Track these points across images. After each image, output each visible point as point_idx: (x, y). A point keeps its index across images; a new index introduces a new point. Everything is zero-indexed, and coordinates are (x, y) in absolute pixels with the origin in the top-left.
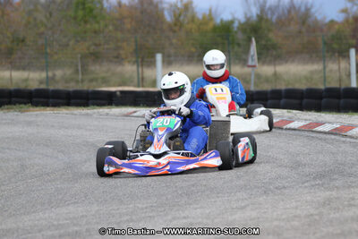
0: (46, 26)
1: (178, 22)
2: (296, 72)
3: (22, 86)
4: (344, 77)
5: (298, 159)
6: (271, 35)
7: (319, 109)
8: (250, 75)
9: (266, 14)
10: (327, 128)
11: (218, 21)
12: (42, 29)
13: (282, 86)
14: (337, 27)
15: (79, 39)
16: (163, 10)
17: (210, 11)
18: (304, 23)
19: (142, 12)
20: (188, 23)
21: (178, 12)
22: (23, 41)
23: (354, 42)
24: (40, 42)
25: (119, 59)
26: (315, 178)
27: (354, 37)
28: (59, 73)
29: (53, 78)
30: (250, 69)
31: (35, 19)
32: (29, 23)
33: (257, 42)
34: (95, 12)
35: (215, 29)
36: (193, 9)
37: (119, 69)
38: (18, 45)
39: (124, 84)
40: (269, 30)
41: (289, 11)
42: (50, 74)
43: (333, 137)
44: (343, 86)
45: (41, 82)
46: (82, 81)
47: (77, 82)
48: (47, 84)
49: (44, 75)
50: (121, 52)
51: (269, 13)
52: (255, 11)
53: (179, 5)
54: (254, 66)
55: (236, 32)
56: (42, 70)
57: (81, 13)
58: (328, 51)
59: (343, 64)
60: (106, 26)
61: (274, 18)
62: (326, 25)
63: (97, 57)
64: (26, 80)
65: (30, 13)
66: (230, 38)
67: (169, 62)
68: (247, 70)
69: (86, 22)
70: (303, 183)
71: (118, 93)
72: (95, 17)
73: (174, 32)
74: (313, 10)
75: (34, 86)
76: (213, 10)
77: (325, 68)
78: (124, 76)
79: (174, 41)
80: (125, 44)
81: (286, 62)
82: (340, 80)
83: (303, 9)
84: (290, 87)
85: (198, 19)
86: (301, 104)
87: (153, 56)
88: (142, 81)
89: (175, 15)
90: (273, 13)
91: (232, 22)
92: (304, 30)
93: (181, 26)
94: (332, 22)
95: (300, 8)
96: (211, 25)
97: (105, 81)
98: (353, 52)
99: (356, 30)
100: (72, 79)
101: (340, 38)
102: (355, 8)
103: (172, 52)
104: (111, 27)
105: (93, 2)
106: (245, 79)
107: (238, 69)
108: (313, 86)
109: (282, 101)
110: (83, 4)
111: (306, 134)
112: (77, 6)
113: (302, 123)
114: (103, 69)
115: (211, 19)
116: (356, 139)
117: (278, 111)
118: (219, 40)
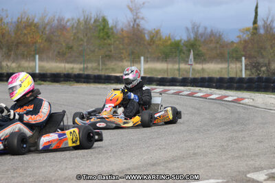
0: (82, 40)
1: (152, 41)
2: (213, 69)
3: (70, 72)
4: (238, 71)
6: (201, 48)
8: (190, 69)
9: (198, 38)
10: (230, 99)
11: (173, 41)
12: (81, 42)
13: (206, 76)
14: (235, 45)
15: (101, 48)
16: (145, 33)
17: (169, 35)
18: (218, 43)
19: (133, 34)
20: (157, 41)
21: (152, 35)
22: (71, 48)
23: (243, 53)
24: (81, 48)
25: (121, 59)
27: (244, 51)
28: (90, 65)
29: (87, 68)
30: (189, 66)
31: (78, 37)
32: (74, 38)
33: (194, 52)
34: (110, 34)
35: (171, 45)
36: (160, 34)
37: (121, 64)
38: (69, 50)
40: (200, 46)
41: (210, 36)
42: (85, 66)
43: (233, 104)
44: (238, 77)
45: (80, 70)
46: (102, 70)
47: (99, 70)
48: (84, 71)
49: (82, 66)
50: (123, 55)
51: (200, 37)
52: (192, 36)
53: (153, 32)
54: (191, 65)
55: (182, 46)
56: (81, 63)
57: (101, 34)
58: (230, 58)
59: (238, 65)
60: (115, 41)
61: (203, 39)
62: (229, 44)
63: (110, 58)
64: (73, 68)
65: (75, 34)
66: (180, 49)
67: (146, 61)
68: (187, 66)
69: (105, 39)
70: (218, 128)
72: (108, 37)
73: (150, 45)
74: (223, 36)
75: (77, 72)
76: (171, 35)
77: (228, 66)
79: (150, 50)
80: (124, 51)
81: (208, 62)
82: (236, 73)
83: (218, 35)
84: (210, 76)
85: (163, 39)
87: (139, 58)
89: (150, 37)
90: (202, 37)
91: (181, 41)
93: (154, 42)
94: (232, 42)
95: (216, 35)
96: (169, 42)
97: (113, 70)
98: (243, 58)
99: (245, 47)
100: (96, 69)
101: (237, 51)
102: (245, 36)
103: (149, 56)
104: (117, 42)
105: (108, 29)
106: (186, 71)
107: (183, 66)
108: (223, 76)
109: (207, 84)
110: (103, 29)
111: (219, 102)
112: (100, 30)
113: (217, 96)
114: (113, 64)
115: (170, 39)
116: (245, 105)
117: (204, 89)
118: (174, 50)
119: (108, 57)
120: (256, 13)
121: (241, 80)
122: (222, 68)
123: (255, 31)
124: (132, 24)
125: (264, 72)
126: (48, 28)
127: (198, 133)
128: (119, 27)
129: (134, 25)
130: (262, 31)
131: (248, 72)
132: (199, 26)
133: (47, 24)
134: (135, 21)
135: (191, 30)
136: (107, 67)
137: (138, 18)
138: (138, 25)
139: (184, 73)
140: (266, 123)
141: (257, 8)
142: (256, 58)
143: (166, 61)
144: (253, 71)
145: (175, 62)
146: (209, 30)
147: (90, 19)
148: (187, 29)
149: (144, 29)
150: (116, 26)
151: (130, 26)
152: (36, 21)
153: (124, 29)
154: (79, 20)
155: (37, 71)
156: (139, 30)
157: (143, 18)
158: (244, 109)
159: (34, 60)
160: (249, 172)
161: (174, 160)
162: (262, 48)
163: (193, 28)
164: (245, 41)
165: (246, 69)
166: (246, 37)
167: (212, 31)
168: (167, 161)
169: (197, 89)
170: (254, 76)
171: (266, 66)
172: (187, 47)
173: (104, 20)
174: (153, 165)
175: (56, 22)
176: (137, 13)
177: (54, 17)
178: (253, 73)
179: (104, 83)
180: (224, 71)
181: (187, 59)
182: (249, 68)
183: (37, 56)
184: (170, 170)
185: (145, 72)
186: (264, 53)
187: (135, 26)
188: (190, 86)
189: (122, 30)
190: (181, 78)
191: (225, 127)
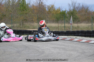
0: (11, 11)
2: (84, 26)
5: (84, 51)
6: (77, 15)
7: (90, 36)
8: (71, 26)
9: (75, 9)
10: (93, 42)
11: (61, 11)
12: (11, 12)
13: (80, 30)
15: (21, 15)
16: (45, 7)
17: (59, 8)
18: (86, 12)
20: (53, 11)
22: (5, 16)
25: (32, 21)
26: (89, 56)
28: (15, 25)
30: (71, 25)
31: (9, 10)
32: (7, 10)
33: (73, 17)
36: (54, 7)
37: (32, 24)
38: (3, 17)
39: (34, 29)
41: (82, 8)
42: (13, 25)
46: (22, 27)
48: (12, 28)
49: (11, 25)
50: (33, 19)
51: (76, 9)
52: (72, 8)
53: (50, 6)
55: (66, 14)
57: (22, 8)
58: (93, 20)
60: (29, 12)
62: (92, 12)
63: (26, 21)
65: (7, 8)
66: (65, 16)
68: (69, 25)
69: (23, 11)
70: (86, 58)
71: (32, 31)
72: (26, 9)
73: (49, 14)
74: (89, 8)
76: (60, 8)
77: (92, 25)
79: (49, 16)
80: (34, 17)
81: (81, 23)
83: (86, 8)
84: (82, 30)
85: (56, 10)
86: (85, 35)
89: (49, 9)
91: (65, 11)
92: (86, 14)
93: (51, 12)
96: (59, 12)
100: (19, 27)
103: (48, 19)
106: (69, 28)
107: (67, 25)
108: (89, 30)
110: (23, 5)
111: (87, 43)
112: (21, 6)
113: (85, 41)
114: (28, 24)
115: (59, 10)
117: (78, 37)
118: (62, 16)
119: (26, 20)
122: (88, 26)
124: (38, 3)
127: (75, 60)
128: (31, 4)
132: (76, 3)
135: (71, 5)
138: (42, 3)
143: (58, 22)
145: (62, 23)
146: (81, 5)
148: (69, 5)
149: (45, 5)
150: (29, 4)
153: (34, 5)
156: (42, 5)
167: (83, 5)
169: (74, 37)
172: (69, 14)
187: (40, 3)
188: (71, 35)
189: (33, 5)
190: (66, 31)
191: (90, 57)
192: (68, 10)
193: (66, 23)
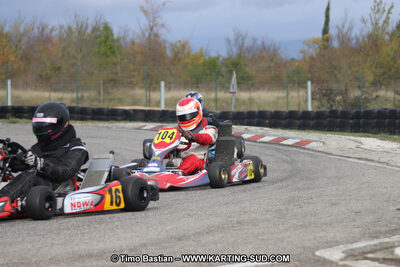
0: (76, 58)
1: (176, 59)
2: (266, 99)
4: (302, 103)
6: (247, 69)
8: (232, 99)
9: (244, 53)
10: (290, 142)
11: (207, 58)
12: (74, 61)
13: (255, 109)
14: (297, 64)
15: (102, 69)
16: (166, 48)
17: (201, 50)
18: (272, 60)
19: (150, 50)
20: (184, 58)
21: (176, 50)
22: (59, 69)
23: (309, 76)
24: (73, 70)
25: (131, 85)
26: (281, 181)
27: (310, 72)
28: (86, 94)
29: (82, 98)
30: (231, 95)
31: (68, 53)
32: (63, 55)
33: (237, 75)
34: (115, 48)
35: (204, 64)
36: (189, 48)
37: (132, 92)
39: (135, 104)
40: (246, 65)
41: (261, 52)
42: (80, 95)
43: (295, 149)
44: (301, 110)
45: (72, 101)
46: (104, 101)
47: (99, 101)
48: (77, 103)
49: (75, 95)
50: (134, 80)
51: (246, 52)
52: (235, 50)
53: (178, 45)
54: (234, 93)
55: (220, 66)
56: (73, 91)
57: (103, 49)
58: (290, 83)
59: (302, 93)
60: (122, 59)
61: (250, 56)
63: (115, 83)
64: (61, 99)
65: (64, 49)
66: (217, 70)
67: (168, 88)
68: (228, 95)
69: (108, 56)
72: (113, 53)
73: (174, 65)
74: (280, 51)
76: (204, 49)
77: (288, 95)
78: (135, 97)
79: (174, 72)
80: (136, 74)
81: (258, 89)
82: (299, 104)
83: (272, 49)
84: (261, 109)
85: (192, 55)
86: (270, 123)
87: (158, 84)
88: (149, 102)
89: (174, 52)
90: (249, 53)
91: (218, 58)
93: (179, 60)
94: (293, 59)
95: (269, 49)
96: (201, 61)
97: (121, 101)
99: (311, 67)
100: (97, 99)
101: (299, 73)
102: (311, 50)
103: (172, 80)
104: (126, 61)
105: (113, 41)
106: (227, 102)
107: (221, 95)
108: (279, 109)
109: (256, 120)
110: (105, 42)
111: (275, 146)
112: (100, 44)
113: (272, 138)
114: (120, 92)
115: (202, 56)
116: (313, 150)
117: (253, 128)
118: (208, 72)
119: (113, 82)
120: (327, 17)
121: (306, 115)
122: (278, 98)
123: (326, 44)
124: (147, 35)
125: (339, 103)
126: (25, 39)
128: (128, 39)
129: (150, 35)
130: (335, 44)
131: (316, 104)
132: (246, 37)
133: (23, 35)
134: (151, 29)
135: (233, 42)
136: (111, 97)
137: (156, 25)
138: (156, 35)
139: (224, 104)
140: (342, 178)
141: (328, 9)
142: (327, 82)
143: (197, 87)
144: (324, 101)
145: (209, 89)
146: (259, 42)
147: (87, 27)
148: (228, 41)
149: (165, 41)
150: (124, 38)
151: (144, 36)
152: (7, 29)
153: (136, 41)
154: (70, 28)
155: (9, 104)
156: (158, 44)
157: (163, 26)
158: (312, 156)
159: (5, 87)
160: (318, 249)
161: (209, 231)
162: (335, 68)
163: (237, 39)
164: (312, 59)
165: (313, 99)
166: (313, 51)
167: (263, 43)
168: (199, 234)
169: (242, 128)
170: (325, 109)
171: (342, 94)
172: (227, 67)
173: (107, 28)
174: (180, 239)
175: (36, 30)
176: (154, 18)
177: (34, 23)
178: (323, 105)
179: (107, 120)
180: (280, 101)
181: (227, 85)
182: (318, 96)
183: (9, 82)
184: (204, 246)
185: (166, 104)
186: (339, 76)
187: (152, 37)
189: (133, 43)
190: (218, 112)
191: (284, 183)
192: (224, 54)
193: (221, 90)
